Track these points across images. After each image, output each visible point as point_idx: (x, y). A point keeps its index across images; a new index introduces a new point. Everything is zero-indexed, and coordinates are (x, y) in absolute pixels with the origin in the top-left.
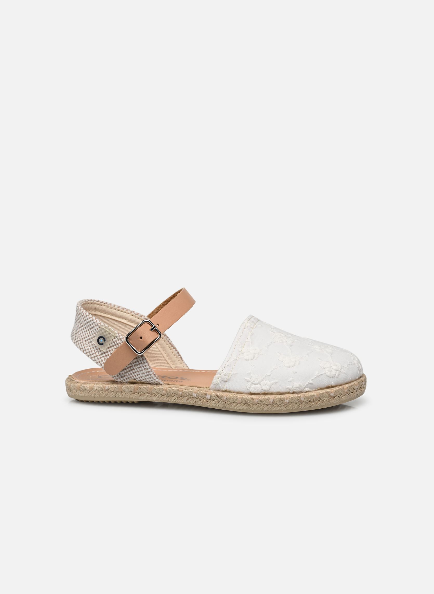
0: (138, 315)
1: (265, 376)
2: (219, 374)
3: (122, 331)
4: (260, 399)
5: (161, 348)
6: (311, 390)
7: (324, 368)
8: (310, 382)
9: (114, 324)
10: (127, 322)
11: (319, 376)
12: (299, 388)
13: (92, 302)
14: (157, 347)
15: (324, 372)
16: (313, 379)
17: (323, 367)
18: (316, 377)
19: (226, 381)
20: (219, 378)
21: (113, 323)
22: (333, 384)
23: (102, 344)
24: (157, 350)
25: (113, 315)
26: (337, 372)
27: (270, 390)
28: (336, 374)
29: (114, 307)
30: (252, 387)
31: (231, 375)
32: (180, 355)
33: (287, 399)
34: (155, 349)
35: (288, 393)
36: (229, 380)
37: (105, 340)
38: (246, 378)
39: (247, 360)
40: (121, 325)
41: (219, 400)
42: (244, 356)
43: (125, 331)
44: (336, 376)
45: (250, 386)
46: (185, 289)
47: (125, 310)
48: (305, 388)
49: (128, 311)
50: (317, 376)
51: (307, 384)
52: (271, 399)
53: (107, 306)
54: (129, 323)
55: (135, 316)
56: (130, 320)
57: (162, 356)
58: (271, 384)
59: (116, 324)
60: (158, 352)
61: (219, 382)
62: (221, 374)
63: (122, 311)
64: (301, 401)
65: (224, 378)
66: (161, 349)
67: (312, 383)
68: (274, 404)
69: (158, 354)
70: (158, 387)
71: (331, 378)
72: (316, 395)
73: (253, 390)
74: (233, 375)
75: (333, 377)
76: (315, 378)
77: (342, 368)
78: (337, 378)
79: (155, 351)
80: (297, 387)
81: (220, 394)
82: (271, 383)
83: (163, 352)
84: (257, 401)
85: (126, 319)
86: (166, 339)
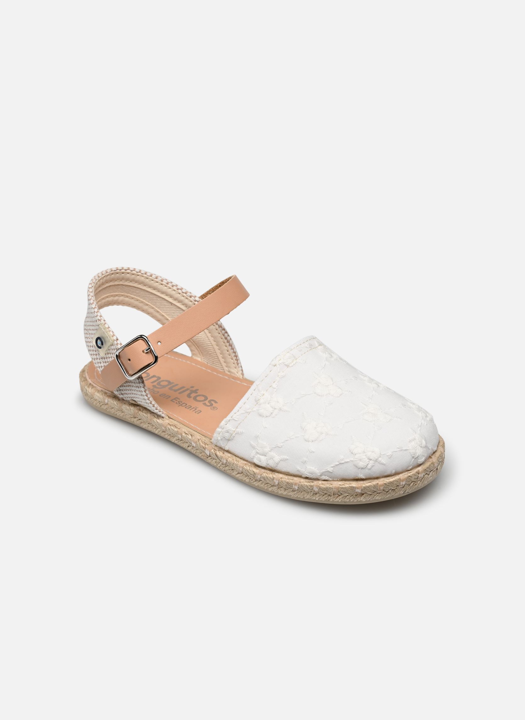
0: (187, 294)
1: (274, 447)
2: (221, 428)
3: (167, 310)
4: (263, 475)
5: (215, 341)
6: (331, 479)
7: (352, 453)
8: (328, 470)
9: (156, 300)
10: (173, 300)
11: (343, 463)
12: (312, 474)
13: (123, 271)
14: (209, 339)
15: (352, 459)
16: (334, 466)
17: (351, 451)
18: (338, 465)
19: (229, 440)
20: (220, 434)
21: (155, 298)
22: (362, 476)
23: (100, 348)
24: (209, 343)
25: (155, 289)
26: (371, 462)
27: (277, 467)
28: (369, 464)
29: (156, 279)
30: (256, 456)
31: (236, 434)
32: (236, 356)
33: (295, 485)
34: (206, 342)
35: (300, 477)
36: (233, 439)
37: (102, 344)
38: (252, 443)
39: (261, 416)
40: (165, 303)
41: (218, 461)
42: (260, 409)
43: (171, 311)
44: (368, 467)
45: (254, 455)
46: (236, 276)
47: (170, 285)
48: (321, 475)
49: (174, 287)
50: (340, 463)
51: (324, 471)
52: (276, 479)
53: (145, 277)
54: (174, 302)
55: (182, 294)
56: (176, 299)
57: (214, 352)
58: (279, 460)
59: (158, 301)
60: (210, 347)
61: (219, 438)
62: (223, 429)
63: (166, 286)
64: (314, 491)
65: (226, 435)
66: (214, 343)
67: (332, 471)
68: (279, 486)
69: (209, 348)
70: (158, 421)
71: (359, 468)
72: (335, 488)
73: (257, 461)
74: (237, 433)
75: (362, 468)
76: (336, 465)
77: (380, 457)
78: (369, 470)
79: (206, 344)
80: (310, 473)
81: (220, 454)
82: (280, 458)
83: (216, 348)
84: (259, 477)
85: (171, 297)
86: (221, 331)
